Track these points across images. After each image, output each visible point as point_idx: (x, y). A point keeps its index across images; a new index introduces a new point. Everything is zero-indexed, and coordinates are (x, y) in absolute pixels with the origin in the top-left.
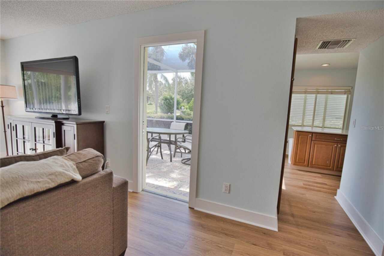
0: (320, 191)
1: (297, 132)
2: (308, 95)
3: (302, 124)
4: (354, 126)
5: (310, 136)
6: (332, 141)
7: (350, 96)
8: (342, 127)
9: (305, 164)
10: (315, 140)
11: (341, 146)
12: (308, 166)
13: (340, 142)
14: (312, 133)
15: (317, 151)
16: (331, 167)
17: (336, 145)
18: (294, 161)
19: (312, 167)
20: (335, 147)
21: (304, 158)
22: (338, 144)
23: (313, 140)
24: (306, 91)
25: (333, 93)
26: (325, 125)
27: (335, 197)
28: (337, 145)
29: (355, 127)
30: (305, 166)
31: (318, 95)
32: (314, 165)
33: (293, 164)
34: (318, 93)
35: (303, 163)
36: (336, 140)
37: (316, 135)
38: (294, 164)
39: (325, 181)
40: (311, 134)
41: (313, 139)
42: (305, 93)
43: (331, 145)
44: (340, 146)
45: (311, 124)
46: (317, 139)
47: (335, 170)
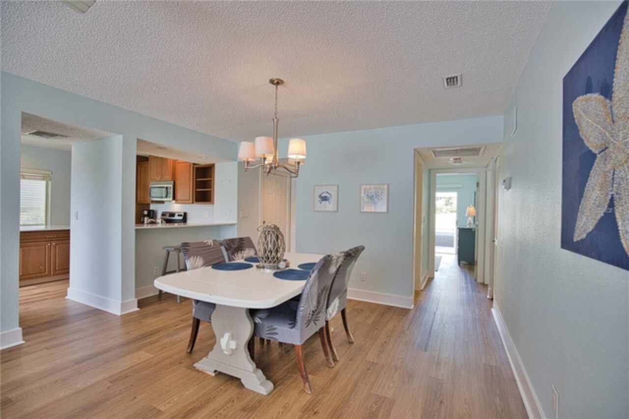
6: (44, 240)
7: (50, 182)
8: (44, 223)
11: (56, 244)
13: (54, 239)
16: (47, 273)
17: (49, 244)
20: (48, 246)
22: (52, 242)
27: (66, 297)
28: (51, 244)
29: (77, 218)
36: (49, 238)
43: (43, 245)
44: (54, 244)
47: (52, 274)
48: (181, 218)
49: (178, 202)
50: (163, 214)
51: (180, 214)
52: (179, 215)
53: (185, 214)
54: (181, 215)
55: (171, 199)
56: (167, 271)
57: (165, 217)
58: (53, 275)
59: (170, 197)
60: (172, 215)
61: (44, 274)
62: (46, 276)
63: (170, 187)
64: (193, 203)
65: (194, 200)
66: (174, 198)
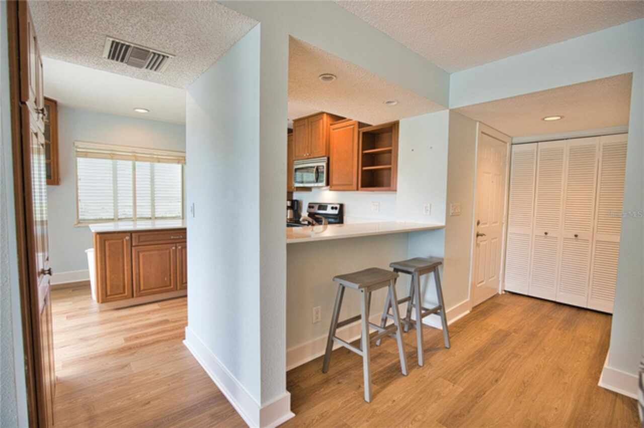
0: (158, 342)
1: (98, 236)
2: (120, 162)
3: (114, 216)
4: (192, 215)
5: (126, 240)
6: (168, 242)
9: (126, 294)
10: (137, 244)
11: (182, 248)
12: (133, 296)
13: (178, 241)
14: (131, 233)
15: (144, 264)
16: (172, 287)
17: (174, 248)
18: (102, 294)
19: (140, 296)
20: (173, 250)
21: (122, 285)
22: (178, 244)
23: (135, 246)
24: (113, 154)
25: (161, 160)
26: (156, 213)
27: (184, 341)
28: (176, 247)
29: (194, 216)
30: (126, 298)
31: (137, 163)
32: (144, 290)
33: (100, 301)
34: (136, 159)
35: (121, 294)
36: (173, 239)
37: (139, 236)
38: (103, 301)
39: (165, 315)
40: (129, 234)
41: (134, 244)
42: (112, 158)
43: (166, 249)
44: (180, 247)
45: (132, 213)
46: (142, 242)
47: (178, 288)
48: (336, 212)
49: (333, 188)
50: (311, 206)
51: (334, 206)
52: (332, 208)
53: (342, 206)
54: (336, 208)
55: (324, 184)
56: (340, 321)
57: (312, 210)
58: (180, 289)
59: (322, 181)
60: (322, 207)
61: (168, 288)
62: (172, 290)
63: (323, 166)
64: (357, 189)
65: (360, 185)
66: (328, 184)
